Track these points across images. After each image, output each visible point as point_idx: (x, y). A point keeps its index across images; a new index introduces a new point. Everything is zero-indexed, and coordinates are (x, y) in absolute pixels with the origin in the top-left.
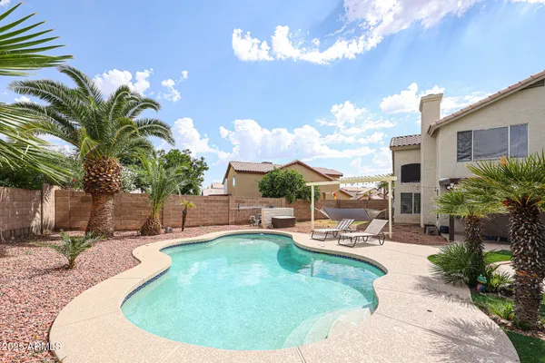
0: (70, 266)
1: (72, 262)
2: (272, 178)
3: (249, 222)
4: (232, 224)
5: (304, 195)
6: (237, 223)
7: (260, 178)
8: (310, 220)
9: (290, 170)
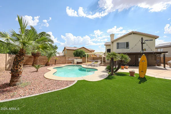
0: (37, 71)
1: (37, 70)
2: (77, 52)
3: (71, 63)
4: (67, 63)
5: (84, 56)
6: (68, 63)
7: (74, 52)
8: (86, 62)
9: (81, 50)
